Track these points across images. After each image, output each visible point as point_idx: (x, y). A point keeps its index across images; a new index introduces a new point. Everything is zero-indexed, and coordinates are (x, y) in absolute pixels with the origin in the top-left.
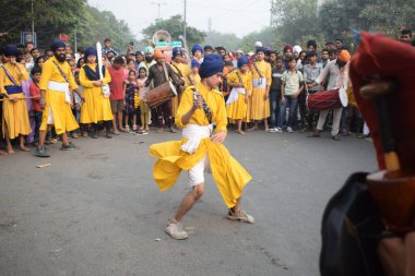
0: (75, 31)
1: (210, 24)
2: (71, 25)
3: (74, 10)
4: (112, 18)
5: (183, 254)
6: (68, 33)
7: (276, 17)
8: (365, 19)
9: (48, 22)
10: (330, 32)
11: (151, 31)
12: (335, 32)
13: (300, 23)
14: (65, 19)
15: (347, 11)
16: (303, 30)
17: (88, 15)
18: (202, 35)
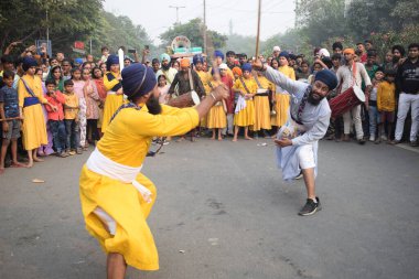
0: (91, 38)
1: (231, 27)
2: (87, 32)
3: (90, 17)
4: (129, 23)
5: (206, 266)
6: (83, 40)
7: (301, 18)
8: (397, 17)
9: (64, 30)
10: (360, 32)
11: (169, 36)
12: (365, 32)
13: (327, 23)
14: (80, 26)
15: (378, 9)
16: (330, 31)
17: (104, 21)
18: (223, 39)
